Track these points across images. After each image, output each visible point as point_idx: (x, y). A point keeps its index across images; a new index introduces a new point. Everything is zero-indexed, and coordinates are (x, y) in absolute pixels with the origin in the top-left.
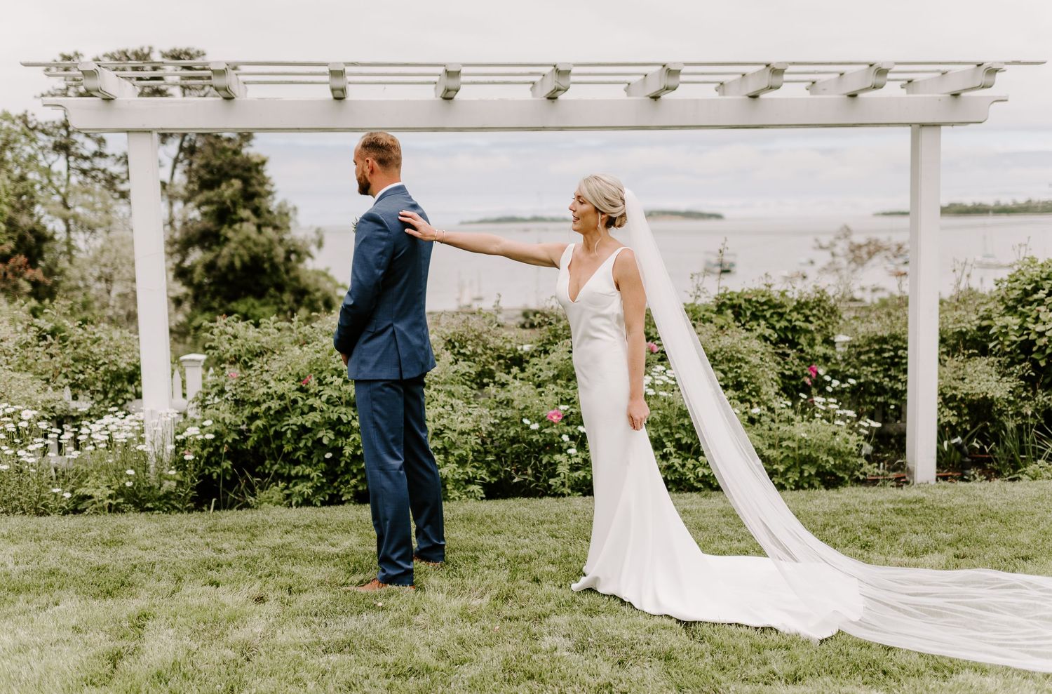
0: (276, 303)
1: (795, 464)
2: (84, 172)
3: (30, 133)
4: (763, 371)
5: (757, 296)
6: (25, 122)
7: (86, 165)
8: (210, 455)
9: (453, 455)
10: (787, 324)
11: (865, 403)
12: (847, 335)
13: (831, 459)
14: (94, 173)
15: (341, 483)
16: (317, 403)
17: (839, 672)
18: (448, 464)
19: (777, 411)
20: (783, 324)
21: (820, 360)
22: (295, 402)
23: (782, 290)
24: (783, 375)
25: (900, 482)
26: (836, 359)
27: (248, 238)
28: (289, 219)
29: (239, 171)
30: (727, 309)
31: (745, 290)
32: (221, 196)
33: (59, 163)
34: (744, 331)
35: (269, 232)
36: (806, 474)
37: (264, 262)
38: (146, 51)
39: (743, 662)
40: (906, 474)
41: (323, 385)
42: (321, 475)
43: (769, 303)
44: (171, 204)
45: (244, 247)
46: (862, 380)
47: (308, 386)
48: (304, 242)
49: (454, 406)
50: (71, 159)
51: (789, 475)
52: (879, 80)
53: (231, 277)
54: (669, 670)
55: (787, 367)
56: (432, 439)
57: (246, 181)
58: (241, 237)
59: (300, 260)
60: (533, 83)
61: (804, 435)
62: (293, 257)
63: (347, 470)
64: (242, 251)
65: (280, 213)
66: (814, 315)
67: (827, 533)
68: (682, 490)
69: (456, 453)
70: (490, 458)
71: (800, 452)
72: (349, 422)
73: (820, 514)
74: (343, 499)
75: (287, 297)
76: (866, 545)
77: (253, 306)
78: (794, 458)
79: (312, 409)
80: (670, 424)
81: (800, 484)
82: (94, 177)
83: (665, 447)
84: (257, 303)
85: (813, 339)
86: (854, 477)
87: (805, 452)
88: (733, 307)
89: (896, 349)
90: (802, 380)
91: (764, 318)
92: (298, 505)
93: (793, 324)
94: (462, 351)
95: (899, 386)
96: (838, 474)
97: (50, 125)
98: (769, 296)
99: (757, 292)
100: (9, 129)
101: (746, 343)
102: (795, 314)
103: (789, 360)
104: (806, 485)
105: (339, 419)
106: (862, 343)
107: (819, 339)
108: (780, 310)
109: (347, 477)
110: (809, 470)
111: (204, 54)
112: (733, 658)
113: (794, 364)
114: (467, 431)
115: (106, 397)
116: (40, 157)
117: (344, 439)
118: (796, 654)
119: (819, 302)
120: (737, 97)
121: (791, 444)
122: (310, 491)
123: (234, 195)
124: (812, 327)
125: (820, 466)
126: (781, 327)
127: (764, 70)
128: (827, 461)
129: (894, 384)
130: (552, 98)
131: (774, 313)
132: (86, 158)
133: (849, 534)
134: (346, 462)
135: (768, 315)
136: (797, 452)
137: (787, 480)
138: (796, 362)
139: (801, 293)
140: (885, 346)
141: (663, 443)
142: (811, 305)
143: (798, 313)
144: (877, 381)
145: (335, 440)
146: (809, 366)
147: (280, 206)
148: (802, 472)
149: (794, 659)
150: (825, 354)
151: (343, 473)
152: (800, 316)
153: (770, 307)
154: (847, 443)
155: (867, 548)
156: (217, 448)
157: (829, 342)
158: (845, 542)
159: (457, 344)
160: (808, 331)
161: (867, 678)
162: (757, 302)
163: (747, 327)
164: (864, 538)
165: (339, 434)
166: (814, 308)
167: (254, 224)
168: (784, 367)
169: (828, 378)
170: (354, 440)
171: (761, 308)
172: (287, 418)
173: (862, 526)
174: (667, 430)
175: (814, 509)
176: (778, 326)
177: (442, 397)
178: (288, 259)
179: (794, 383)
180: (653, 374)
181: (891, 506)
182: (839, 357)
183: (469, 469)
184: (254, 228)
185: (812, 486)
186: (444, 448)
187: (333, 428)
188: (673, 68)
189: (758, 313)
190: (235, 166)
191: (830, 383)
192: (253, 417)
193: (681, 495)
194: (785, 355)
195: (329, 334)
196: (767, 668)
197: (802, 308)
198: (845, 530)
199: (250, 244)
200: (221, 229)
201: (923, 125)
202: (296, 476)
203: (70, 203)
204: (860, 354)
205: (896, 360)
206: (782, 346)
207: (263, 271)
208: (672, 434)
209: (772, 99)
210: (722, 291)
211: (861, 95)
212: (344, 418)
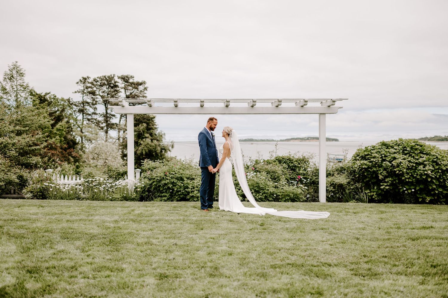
2: (89, 120)
3: (71, 106)
5: (286, 157)
6: (69, 102)
7: (90, 117)
8: (143, 191)
10: (293, 165)
14: (92, 120)
16: (168, 178)
21: (301, 174)
22: (163, 178)
23: (293, 156)
27: (148, 144)
28: (162, 138)
30: (277, 161)
31: (283, 156)
32: (139, 129)
33: (80, 117)
35: (155, 142)
36: (287, 199)
37: (153, 152)
38: (112, 76)
41: (170, 174)
42: (169, 195)
44: (119, 132)
47: (167, 174)
48: (167, 146)
50: (84, 115)
52: (306, 103)
55: (292, 176)
57: (148, 124)
58: (146, 143)
59: (166, 152)
62: (163, 151)
64: (146, 148)
65: (159, 135)
66: (302, 163)
79: (167, 179)
82: (91, 122)
85: (300, 169)
86: (299, 200)
88: (279, 160)
90: (296, 179)
93: (295, 165)
96: (295, 199)
97: (77, 102)
98: (290, 157)
100: (63, 104)
101: (278, 168)
102: (295, 163)
105: (174, 182)
107: (302, 169)
108: (292, 161)
111: (133, 77)
115: (116, 179)
116: (74, 114)
119: (303, 159)
120: (273, 106)
122: (166, 199)
123: (144, 129)
126: (291, 166)
127: (277, 101)
130: (227, 107)
131: (290, 162)
132: (90, 115)
134: (175, 192)
138: (295, 175)
139: (298, 157)
142: (301, 160)
146: (298, 176)
147: (159, 133)
150: (303, 173)
151: (174, 196)
152: (297, 163)
153: (290, 160)
156: (145, 189)
160: (299, 167)
162: (286, 159)
165: (174, 186)
170: (177, 187)
171: (287, 161)
172: (161, 182)
178: (161, 151)
184: (150, 140)
187: (172, 184)
190: (144, 119)
191: (304, 180)
192: (154, 182)
197: (298, 161)
199: (149, 146)
200: (139, 140)
201: (321, 114)
202: (163, 196)
203: (83, 131)
204: (313, 173)
209: (281, 107)
210: (277, 156)
211: (304, 106)
212: (175, 182)
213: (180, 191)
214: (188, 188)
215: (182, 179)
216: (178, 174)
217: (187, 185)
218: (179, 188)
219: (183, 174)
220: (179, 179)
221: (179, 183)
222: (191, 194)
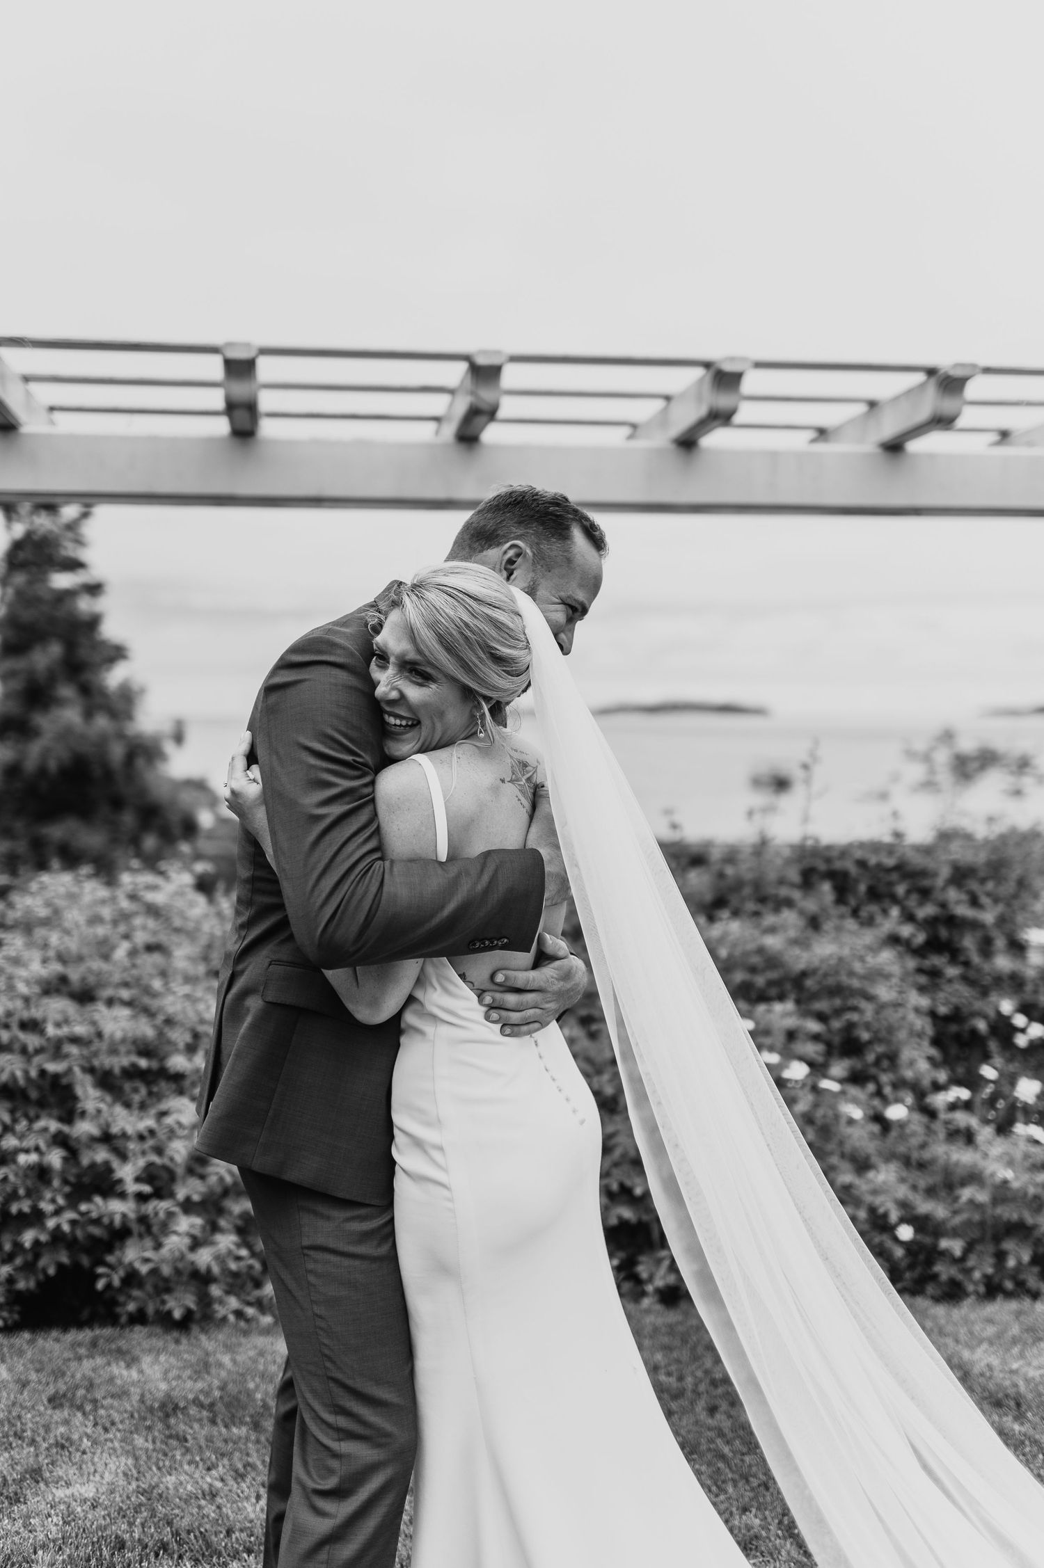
0: (108, 828)
1: (985, 1237)
5: (877, 854)
10: (937, 910)
18: (216, 1237)
20: (927, 911)
21: (1004, 984)
23: (921, 844)
24: (933, 1014)
26: (1030, 980)
27: (70, 730)
28: (134, 706)
30: (821, 880)
32: (31, 666)
34: (858, 925)
35: (102, 720)
36: (1010, 1262)
43: (903, 870)
45: (65, 744)
48: (155, 737)
53: (42, 786)
56: (189, 1172)
58: (60, 727)
59: (148, 764)
62: (139, 759)
65: (123, 695)
66: (987, 893)
71: (996, 1212)
75: (128, 819)
81: (997, 1283)
85: (988, 942)
87: (1009, 1213)
88: (831, 875)
90: (970, 1024)
91: (893, 896)
93: (950, 910)
98: (900, 855)
99: (876, 847)
102: (953, 894)
103: (944, 984)
104: (1009, 1285)
107: (1000, 941)
108: (924, 883)
110: (1019, 1252)
113: (954, 994)
119: (996, 868)
120: (860, 449)
121: (980, 1196)
123: (50, 665)
124: (985, 917)
126: (927, 918)
127: (922, 386)
130: (466, 437)
131: (911, 889)
135: (900, 891)
136: (990, 1212)
137: (968, 1272)
138: (960, 987)
142: (981, 873)
143: (959, 889)
146: (982, 997)
148: (1001, 1256)
150: (1010, 973)
152: (961, 896)
153: (905, 877)
157: (1015, 945)
160: (975, 925)
162: (878, 866)
163: (863, 915)
166: (987, 878)
167: (80, 708)
168: (934, 998)
169: (1020, 1020)
171: (886, 879)
176: (921, 916)
178: (130, 761)
179: (955, 1028)
184: (78, 715)
188: (726, 368)
189: (882, 889)
191: (1024, 1029)
194: (936, 974)
197: (964, 879)
199: (72, 739)
206: (932, 956)
207: (91, 781)
209: (932, 457)
213: (36, 1218)
214: (105, 1184)
216: (24, 1051)
217: (101, 1155)
218: (21, 1192)
219: (74, 1050)
220: (34, 1094)
221: (21, 1137)
222: (133, 1254)
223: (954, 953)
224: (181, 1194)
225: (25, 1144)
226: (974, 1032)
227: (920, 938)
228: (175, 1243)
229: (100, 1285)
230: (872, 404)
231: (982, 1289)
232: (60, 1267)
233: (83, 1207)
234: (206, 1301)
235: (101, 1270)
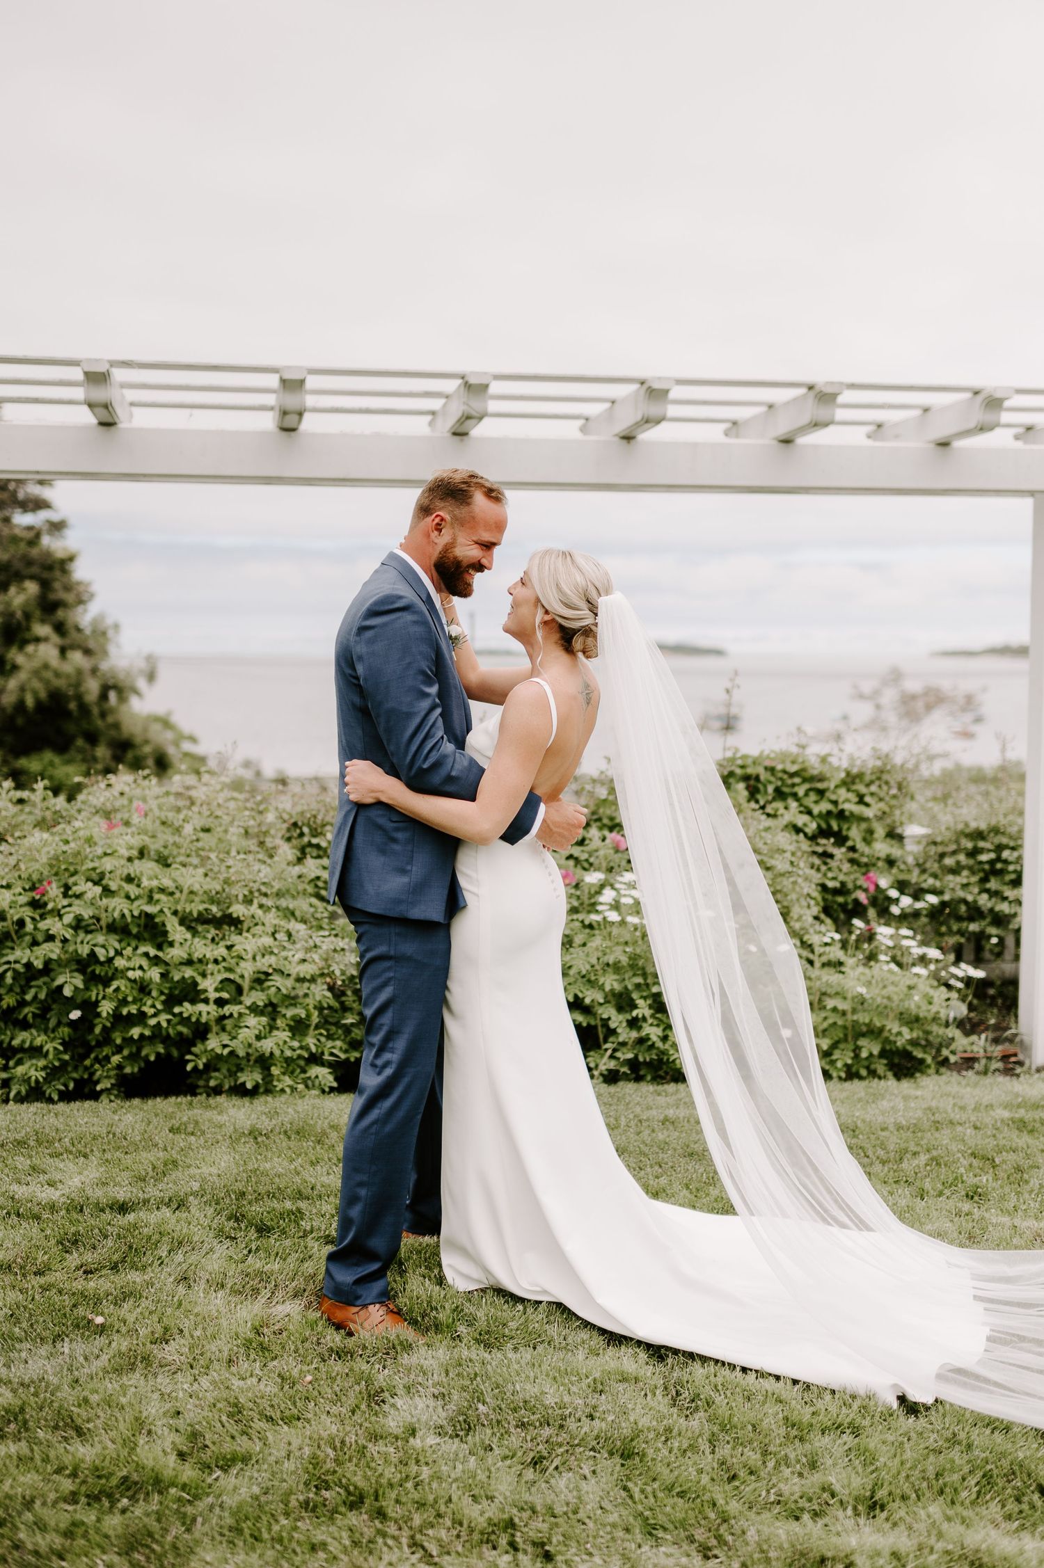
0: (84, 760)
1: (846, 1035)
4: (795, 883)
5: (783, 762)
9: (284, 1016)
10: (830, 807)
11: (950, 932)
12: (923, 826)
13: (905, 1030)
15: (97, 1060)
17: (956, 1490)
18: (275, 1033)
19: (818, 950)
20: (825, 806)
21: (880, 864)
22: (21, 924)
23: (823, 753)
24: (824, 887)
25: (1011, 1065)
26: (905, 863)
27: (46, 666)
28: (107, 640)
29: (35, 570)
30: (738, 782)
31: (766, 753)
32: (8, 604)
34: (764, 817)
35: (77, 657)
36: (864, 1054)
37: (68, 701)
39: (771, 1464)
40: (1018, 1050)
41: (71, 897)
42: (61, 1048)
43: (802, 774)
45: (41, 679)
46: (947, 897)
47: (46, 898)
48: (128, 674)
49: (294, 933)
51: (836, 1055)
52: (989, 417)
53: (20, 721)
54: (630, 1485)
55: (830, 875)
56: (252, 988)
57: (45, 585)
58: (36, 664)
59: (122, 698)
60: (433, 413)
61: (862, 990)
62: (112, 695)
63: (106, 1039)
64: (37, 684)
65: (94, 631)
66: (872, 794)
67: (904, 1165)
68: (662, 1078)
69: (290, 1013)
70: (349, 1020)
71: (855, 1018)
72: (110, 960)
73: (891, 1128)
74: (98, 1088)
75: (102, 752)
76: (975, 1193)
77: (52, 764)
78: (845, 1027)
79: (50, 938)
80: (643, 969)
81: (854, 1070)
83: (635, 1007)
84: (57, 760)
85: (870, 832)
86: (940, 1059)
87: (863, 1018)
88: (746, 778)
89: (1000, 848)
90: (853, 896)
91: (795, 795)
92: (20, 1099)
93: (840, 807)
94: (314, 841)
95: (1004, 908)
96: (915, 1053)
98: (803, 762)
99: (784, 756)
101: (768, 836)
102: (843, 794)
103: (833, 864)
104: (864, 1072)
105: (93, 954)
106: (946, 840)
107: (880, 831)
108: (820, 786)
109: (106, 1051)
110: (870, 1047)
112: (753, 1457)
113: (841, 870)
114: (308, 977)
117: (101, 987)
118: (872, 1446)
119: (880, 775)
120: (760, 441)
121: (842, 1006)
122: (41, 1075)
123: (27, 603)
124: (869, 813)
125: (887, 1040)
126: (820, 812)
127: (804, 396)
128: (899, 1034)
129: (996, 903)
130: (459, 433)
131: (811, 789)
133: (943, 1170)
134: (104, 1027)
135: (801, 791)
136: (849, 1017)
137: (832, 1062)
138: (846, 867)
139: (852, 759)
140: (981, 844)
141: (632, 1000)
142: (867, 778)
143: (848, 790)
144: (970, 898)
145: (87, 989)
146: (864, 874)
147: (95, 622)
148: (857, 1050)
149: (868, 1459)
150: (888, 856)
151: (100, 1044)
152: (850, 796)
153: (805, 780)
154: (930, 1003)
155: (976, 1198)
157: (894, 835)
158: (940, 1186)
159: (306, 830)
160: (861, 819)
161: (1012, 1506)
162: (784, 772)
163: (769, 809)
164: (971, 1180)
165: (93, 979)
166: (872, 782)
167: (55, 645)
168: (825, 875)
169: (894, 893)
170: (117, 990)
171: (789, 782)
172: (8, 951)
173: (963, 1152)
174: (639, 980)
175: (880, 1119)
176: (816, 811)
177: (271, 919)
178: (104, 696)
179: (840, 899)
180: (617, 886)
181: (1006, 1114)
182: (910, 860)
183: (311, 1041)
184: (55, 652)
185: (873, 1073)
186: (271, 1004)
187: (81, 970)
188: (656, 386)
189: (786, 790)
190: (29, 562)
191: (897, 901)
193: (660, 1088)
194: (826, 856)
195: (97, 812)
196: (816, 1478)
197: (853, 783)
198: (936, 1161)
199: (48, 675)
200: (7, 651)
202: (21, 1049)
204: (942, 856)
205: (999, 866)
206: (823, 841)
207: (67, 714)
208: (647, 985)
209: (816, 447)
210: (729, 754)
211: (958, 444)
212: (101, 954)
213: (141, 1017)
214: (191, 992)
215: (152, 930)
216: (128, 897)
217: (188, 973)
218: (130, 999)
219: (163, 897)
220: (135, 930)
221: (129, 959)
222: (213, 1043)
223: (841, 840)
224: (248, 1002)
225: (131, 965)
226: (856, 902)
227: (812, 827)
228: (246, 1035)
229: (189, 1067)
230: (771, 406)
231: (843, 1075)
232: (158, 1054)
233: (177, 1010)
234: (268, 1077)
235: (188, 1057)
